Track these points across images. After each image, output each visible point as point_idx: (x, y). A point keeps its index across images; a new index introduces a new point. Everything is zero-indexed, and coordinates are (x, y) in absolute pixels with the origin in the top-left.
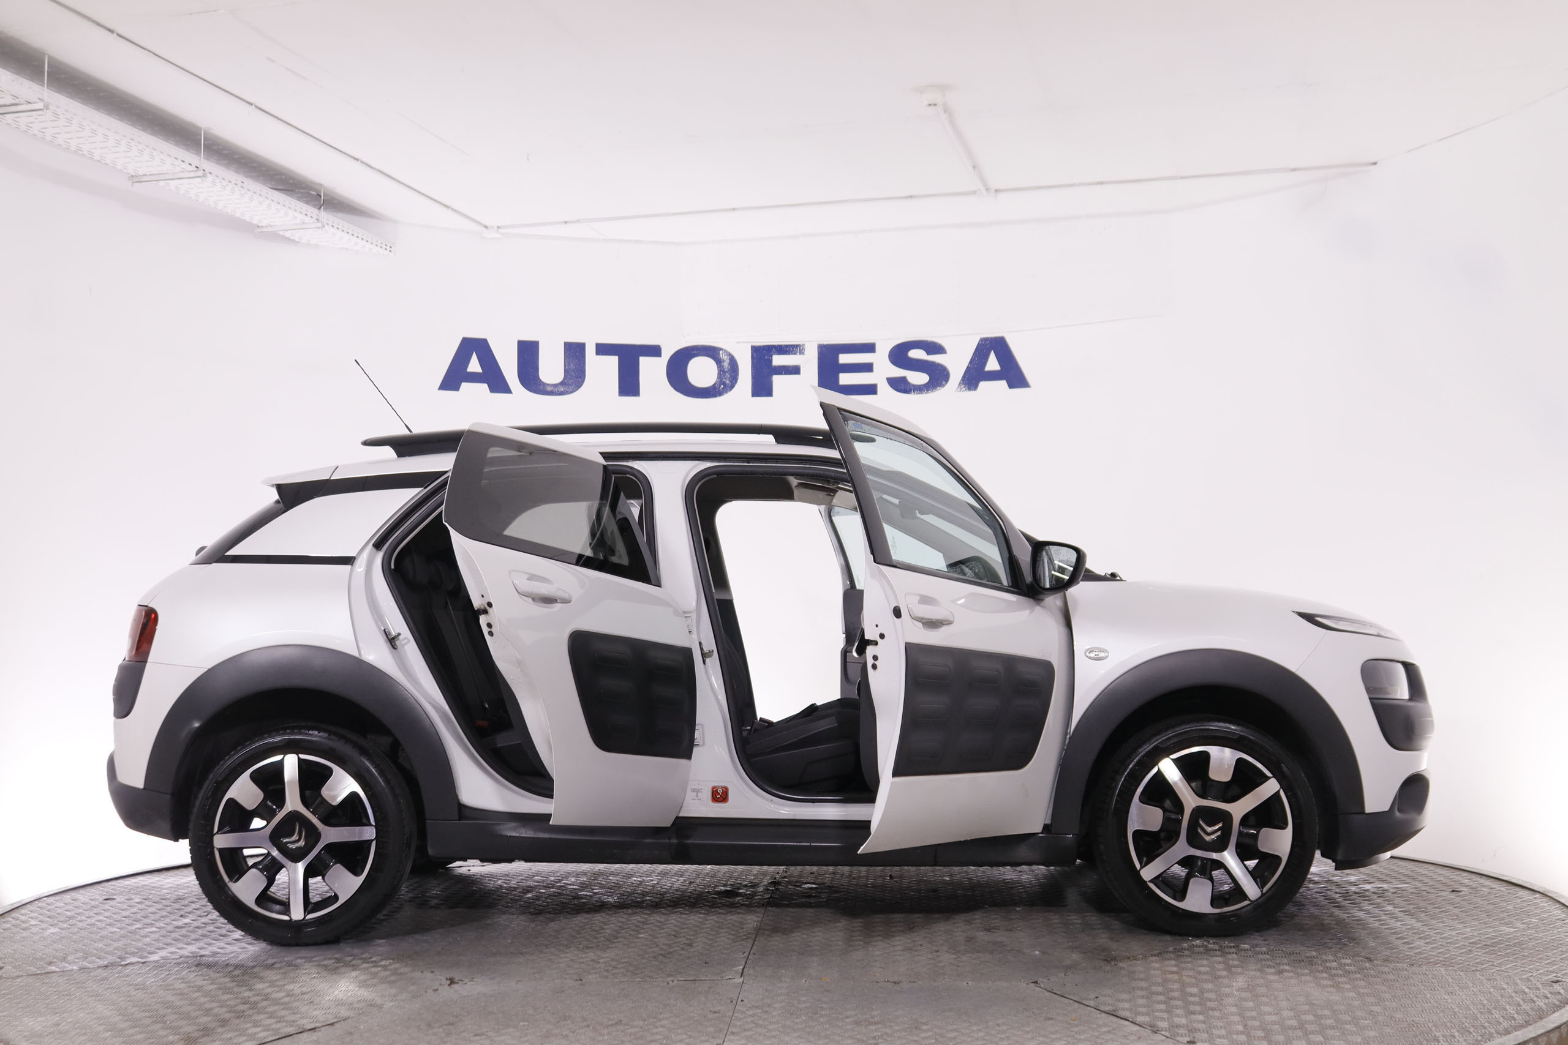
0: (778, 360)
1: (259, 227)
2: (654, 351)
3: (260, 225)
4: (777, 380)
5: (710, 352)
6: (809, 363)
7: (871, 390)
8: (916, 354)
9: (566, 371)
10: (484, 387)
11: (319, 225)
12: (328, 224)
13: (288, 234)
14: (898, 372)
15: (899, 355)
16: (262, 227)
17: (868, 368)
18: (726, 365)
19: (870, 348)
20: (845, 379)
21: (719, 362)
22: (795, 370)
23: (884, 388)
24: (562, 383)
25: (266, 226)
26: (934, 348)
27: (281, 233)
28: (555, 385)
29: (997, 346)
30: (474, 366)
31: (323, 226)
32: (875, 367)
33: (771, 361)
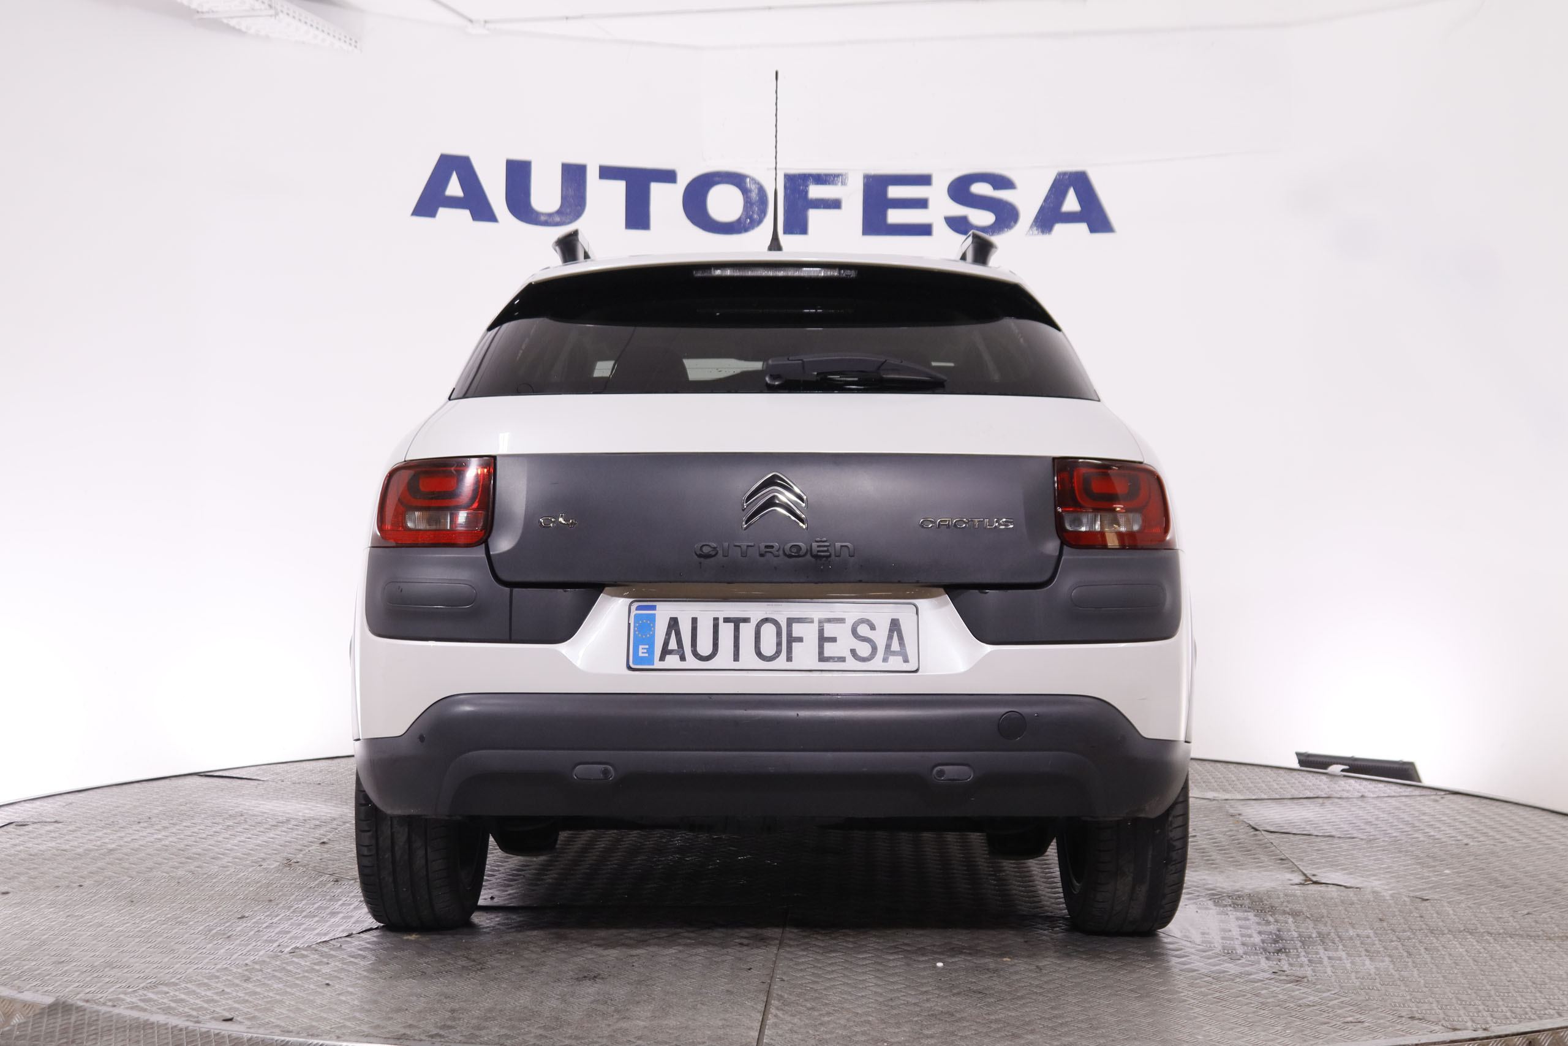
0: (815, 192)
1: (198, 12)
2: (668, 176)
3: (200, 10)
4: (814, 216)
5: (736, 179)
6: (852, 196)
7: (925, 230)
8: (980, 189)
9: (564, 198)
10: (466, 214)
11: (272, 12)
12: (282, 12)
13: (233, 23)
14: (958, 210)
15: (960, 190)
16: (202, 13)
17: (922, 204)
18: (754, 195)
19: (924, 180)
20: (895, 216)
21: (745, 191)
22: (835, 204)
23: (941, 229)
24: (559, 212)
25: (208, 12)
26: (1001, 182)
27: (225, 21)
28: (550, 215)
29: (1080, 182)
30: (454, 188)
31: (277, 14)
32: (931, 203)
33: (806, 193)
